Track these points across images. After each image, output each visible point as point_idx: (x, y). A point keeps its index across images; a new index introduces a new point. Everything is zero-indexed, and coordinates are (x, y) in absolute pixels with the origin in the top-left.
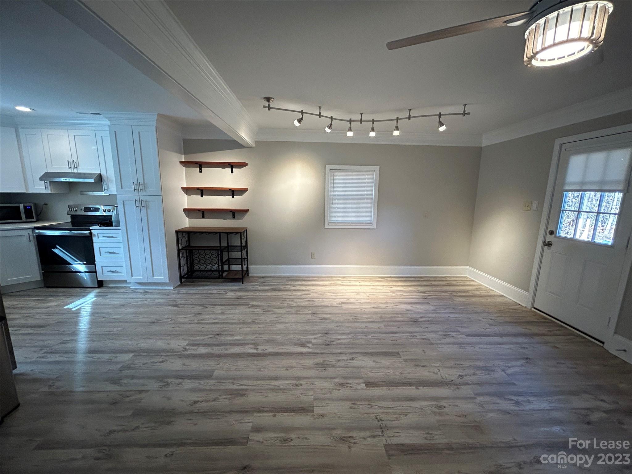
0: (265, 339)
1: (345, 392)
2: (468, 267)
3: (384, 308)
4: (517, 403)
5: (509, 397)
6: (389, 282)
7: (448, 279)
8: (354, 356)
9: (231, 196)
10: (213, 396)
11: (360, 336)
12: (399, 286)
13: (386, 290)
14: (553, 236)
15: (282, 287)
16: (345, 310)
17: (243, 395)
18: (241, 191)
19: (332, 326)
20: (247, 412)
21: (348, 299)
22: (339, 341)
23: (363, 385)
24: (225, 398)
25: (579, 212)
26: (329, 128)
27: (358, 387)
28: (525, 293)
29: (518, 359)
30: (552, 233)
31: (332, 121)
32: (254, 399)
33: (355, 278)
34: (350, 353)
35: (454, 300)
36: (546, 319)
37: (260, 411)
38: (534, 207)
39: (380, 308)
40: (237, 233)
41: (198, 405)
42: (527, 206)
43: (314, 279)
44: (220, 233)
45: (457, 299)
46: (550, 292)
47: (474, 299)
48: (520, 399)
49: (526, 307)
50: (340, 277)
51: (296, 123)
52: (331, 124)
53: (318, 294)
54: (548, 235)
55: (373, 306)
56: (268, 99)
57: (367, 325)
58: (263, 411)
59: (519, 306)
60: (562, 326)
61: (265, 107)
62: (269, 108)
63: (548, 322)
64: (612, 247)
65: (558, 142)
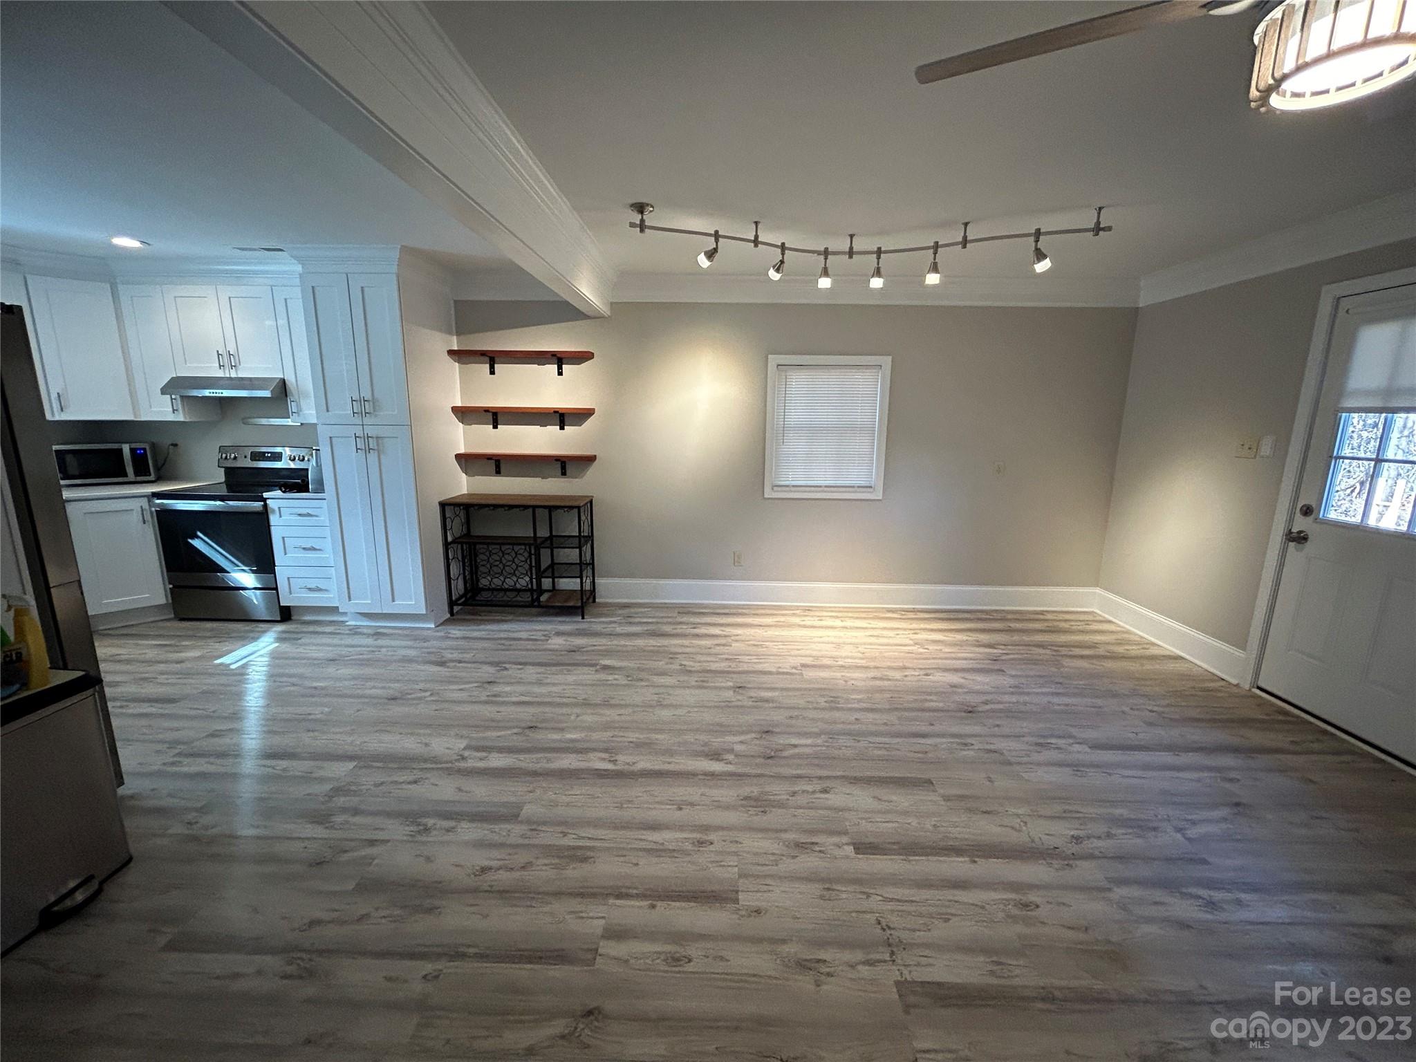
0: (631, 740)
1: (808, 862)
2: (1098, 590)
3: (897, 680)
4: (1211, 905)
5: (1193, 890)
6: (910, 621)
7: (1049, 616)
8: (828, 784)
9: (558, 427)
10: (522, 858)
11: (843, 741)
12: (932, 630)
13: (903, 638)
14: (1311, 518)
15: (668, 629)
16: (810, 681)
17: (585, 860)
18: (580, 416)
19: (778, 716)
20: (594, 895)
21: (817, 658)
22: (797, 751)
23: (849, 850)
24: (546, 865)
25: (1378, 461)
26: (778, 270)
27: (838, 852)
28: (1239, 653)
29: (1215, 806)
31: (783, 254)
32: (606, 869)
33: (832, 611)
34: (820, 778)
35: (1063, 666)
36: (1286, 713)
37: (619, 896)
38: (1266, 450)
39: (889, 680)
40: (571, 508)
41: (490, 877)
42: (1247, 447)
43: (740, 611)
44: (534, 507)
45: (1067, 662)
46: (1300, 652)
47: (1109, 664)
48: (1217, 895)
49: (1237, 686)
50: (798, 608)
51: (703, 262)
52: (782, 262)
53: (749, 645)
54: (1298, 517)
55: (872, 674)
56: (640, 208)
57: (858, 715)
58: (628, 896)
59: (1222, 683)
60: (1325, 732)
61: (632, 225)
62: (642, 227)
63: (1289, 722)
65: (1329, 293)
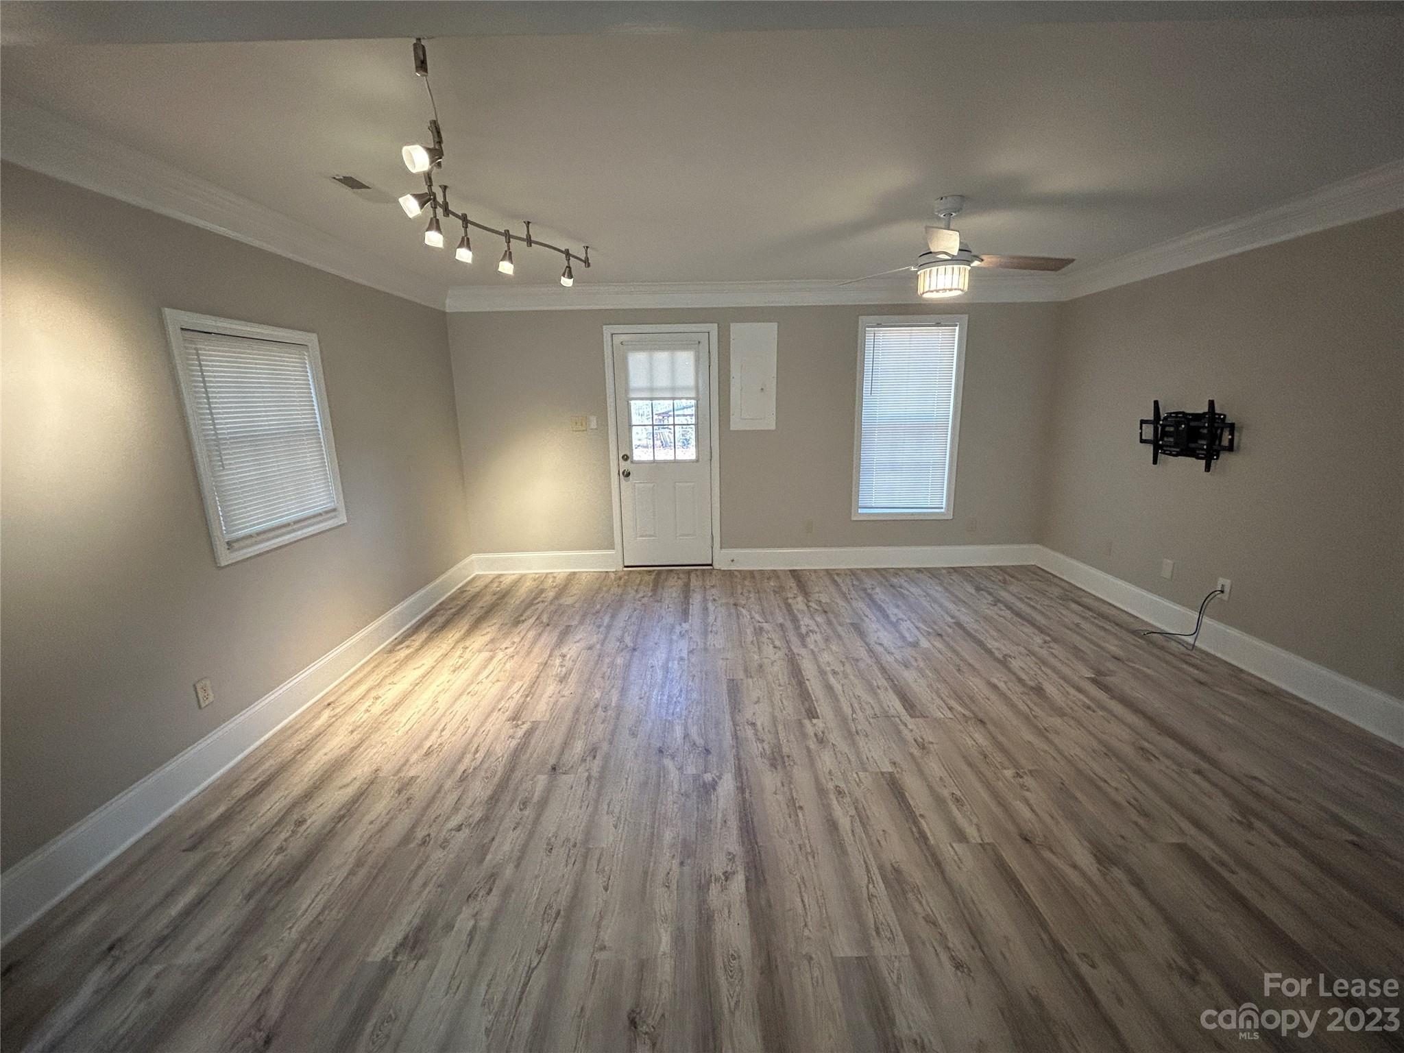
2: (475, 556)
10: (925, 932)
14: (629, 460)
17: (897, 871)
20: (934, 855)
24: (921, 903)
25: (653, 425)
28: (609, 553)
30: (626, 458)
32: (897, 850)
37: (925, 839)
38: (594, 425)
41: (963, 955)
42: (580, 425)
46: (642, 536)
49: (616, 572)
54: (622, 463)
64: (697, 461)
65: (607, 330)
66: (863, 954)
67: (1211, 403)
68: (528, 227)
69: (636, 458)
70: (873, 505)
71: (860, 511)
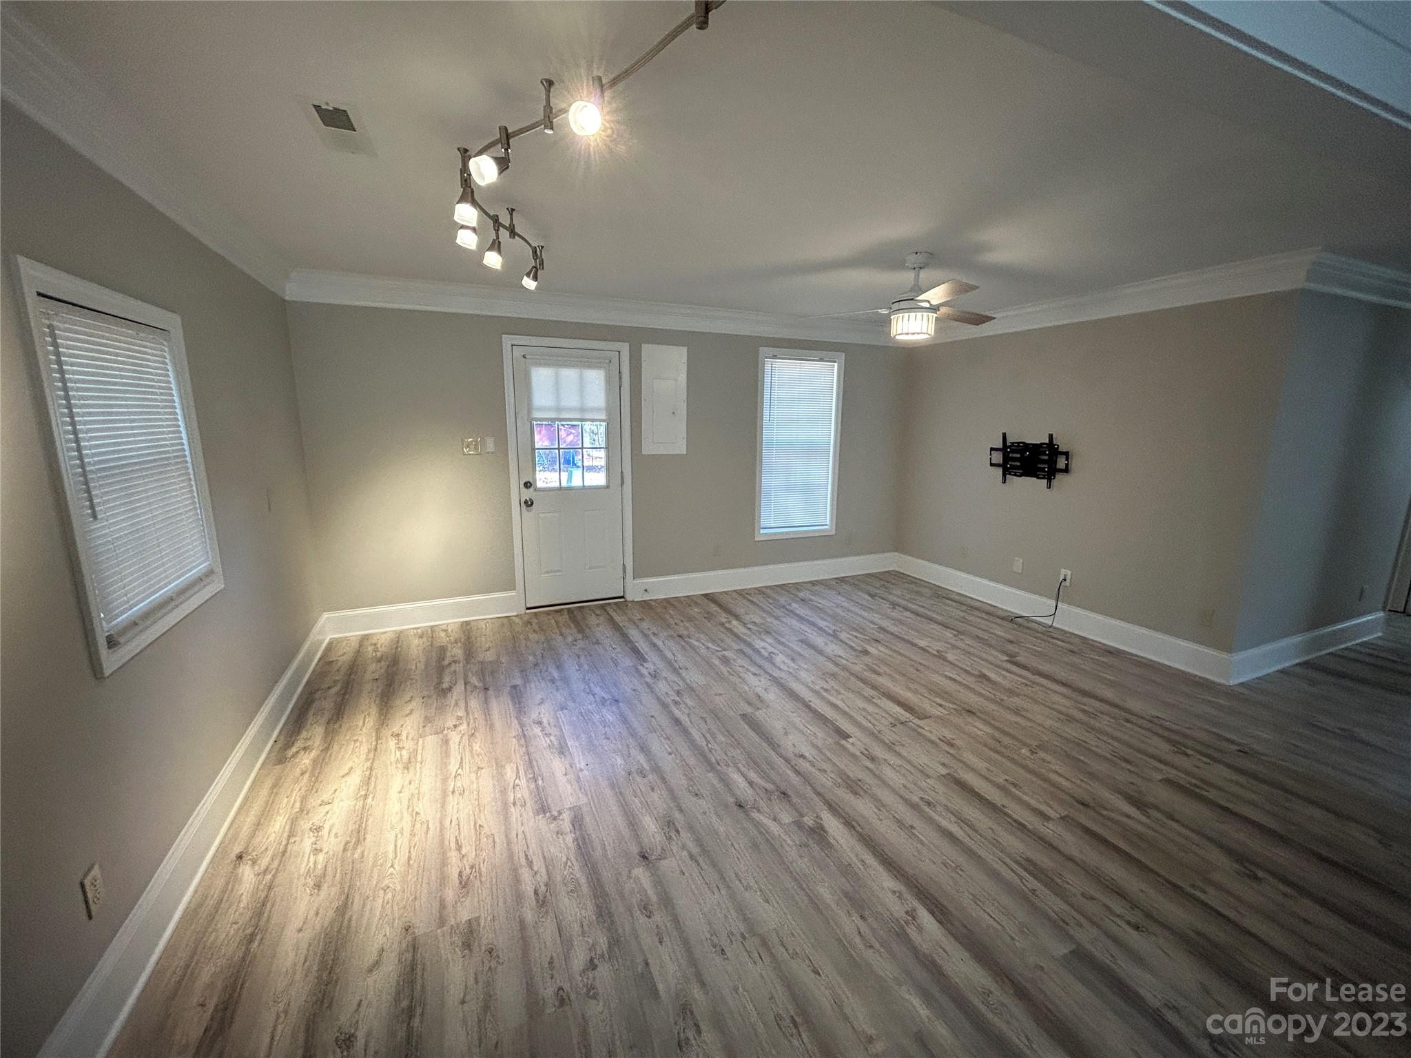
2: (327, 615)
14: (532, 488)
24: (1068, 883)
38: (490, 446)
42: (472, 445)
49: (519, 615)
54: (523, 489)
64: (608, 487)
65: (507, 340)
66: (1074, 947)
67: (1051, 436)
68: (511, 215)
69: (540, 484)
70: (773, 525)
71: (762, 531)
